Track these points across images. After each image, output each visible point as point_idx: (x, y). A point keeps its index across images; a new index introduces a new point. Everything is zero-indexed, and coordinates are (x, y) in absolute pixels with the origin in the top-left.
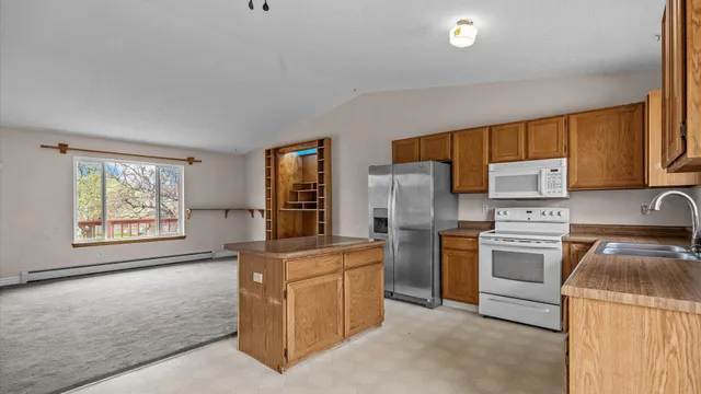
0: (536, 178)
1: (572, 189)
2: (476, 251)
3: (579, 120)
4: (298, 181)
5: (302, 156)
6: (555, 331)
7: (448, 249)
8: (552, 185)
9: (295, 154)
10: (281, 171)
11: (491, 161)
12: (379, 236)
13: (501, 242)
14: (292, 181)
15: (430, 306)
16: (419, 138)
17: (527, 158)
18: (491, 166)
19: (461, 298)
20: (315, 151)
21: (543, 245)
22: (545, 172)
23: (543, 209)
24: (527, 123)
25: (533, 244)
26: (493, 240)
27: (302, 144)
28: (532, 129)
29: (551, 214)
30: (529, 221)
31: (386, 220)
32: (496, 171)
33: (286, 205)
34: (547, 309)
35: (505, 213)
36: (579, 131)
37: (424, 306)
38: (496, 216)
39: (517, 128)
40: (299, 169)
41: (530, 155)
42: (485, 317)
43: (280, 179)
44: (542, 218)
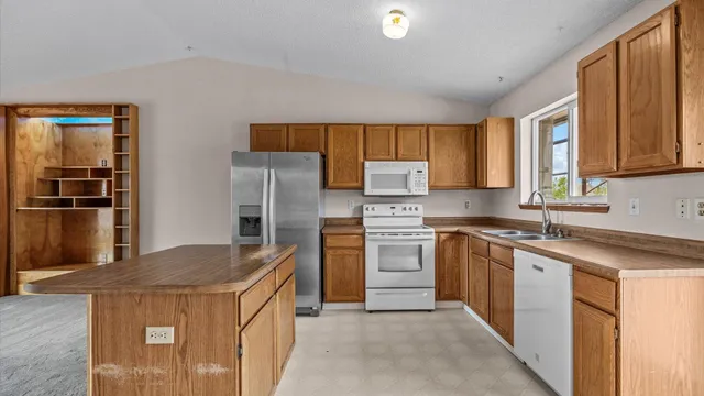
0: (406, 177)
1: (432, 188)
2: (363, 248)
3: (435, 132)
4: (54, 163)
5: (63, 126)
6: (429, 311)
7: (331, 248)
8: (418, 184)
9: (49, 121)
10: (20, 144)
11: (365, 158)
12: (248, 240)
13: (387, 237)
14: (43, 163)
15: (316, 314)
16: (288, 125)
17: (397, 159)
18: (367, 164)
19: (349, 298)
20: (110, 120)
21: (422, 236)
22: (414, 172)
23: (404, 205)
24: (397, 127)
25: (414, 237)
26: (379, 236)
27: (76, 107)
28: (401, 133)
29: (410, 209)
30: (393, 216)
31: (258, 220)
32: (371, 168)
33: (30, 201)
34: (425, 293)
35: (373, 209)
36: (435, 140)
37: (309, 315)
38: (365, 212)
39: (389, 131)
40: (57, 145)
41: (400, 156)
42: (371, 312)
43: (19, 158)
44: (404, 213)
